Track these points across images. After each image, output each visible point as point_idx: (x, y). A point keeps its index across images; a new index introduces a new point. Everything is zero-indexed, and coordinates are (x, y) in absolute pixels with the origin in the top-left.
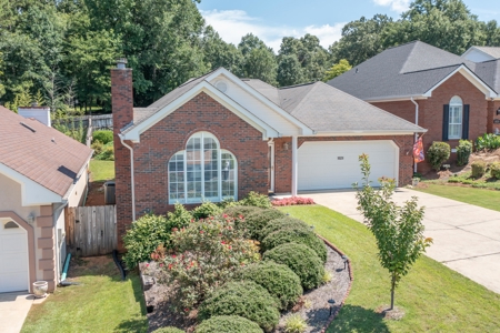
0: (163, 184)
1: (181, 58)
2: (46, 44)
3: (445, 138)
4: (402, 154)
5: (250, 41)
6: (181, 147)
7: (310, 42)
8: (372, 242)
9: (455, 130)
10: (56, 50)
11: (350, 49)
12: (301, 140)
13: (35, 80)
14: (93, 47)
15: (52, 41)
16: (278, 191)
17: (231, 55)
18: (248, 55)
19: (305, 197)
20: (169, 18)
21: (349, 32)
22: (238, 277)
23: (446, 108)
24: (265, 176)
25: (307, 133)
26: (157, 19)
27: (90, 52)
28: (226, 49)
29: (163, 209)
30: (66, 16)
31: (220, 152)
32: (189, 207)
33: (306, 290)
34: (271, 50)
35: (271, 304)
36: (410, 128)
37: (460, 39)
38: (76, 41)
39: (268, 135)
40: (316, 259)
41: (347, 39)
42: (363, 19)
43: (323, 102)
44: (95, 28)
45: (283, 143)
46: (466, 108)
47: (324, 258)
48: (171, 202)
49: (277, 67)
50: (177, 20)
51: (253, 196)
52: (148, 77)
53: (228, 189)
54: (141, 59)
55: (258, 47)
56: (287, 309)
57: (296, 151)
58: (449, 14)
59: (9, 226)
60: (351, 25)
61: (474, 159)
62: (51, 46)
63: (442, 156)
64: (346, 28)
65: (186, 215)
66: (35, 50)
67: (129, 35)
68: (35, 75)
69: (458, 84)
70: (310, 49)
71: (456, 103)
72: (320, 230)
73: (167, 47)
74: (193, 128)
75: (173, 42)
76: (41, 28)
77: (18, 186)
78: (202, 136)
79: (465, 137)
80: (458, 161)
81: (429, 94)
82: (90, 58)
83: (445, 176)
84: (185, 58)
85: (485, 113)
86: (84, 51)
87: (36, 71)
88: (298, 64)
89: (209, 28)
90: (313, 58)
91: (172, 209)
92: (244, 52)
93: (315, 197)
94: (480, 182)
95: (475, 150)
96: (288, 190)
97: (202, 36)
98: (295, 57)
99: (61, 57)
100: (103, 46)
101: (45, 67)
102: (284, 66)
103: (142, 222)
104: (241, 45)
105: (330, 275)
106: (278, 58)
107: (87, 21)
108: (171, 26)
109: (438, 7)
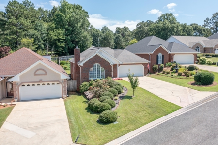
0: (88, 75)
1: (83, 37)
2: (42, 34)
3: (157, 64)
4: (145, 68)
5: (105, 29)
6: (92, 67)
7: (126, 29)
8: (130, 85)
9: (160, 62)
10: (44, 35)
11: (139, 32)
12: (119, 65)
13: (39, 45)
14: (56, 34)
15: (43, 32)
16: (114, 77)
17: (98, 34)
18: (105, 34)
19: (120, 78)
20: (80, 24)
21: (138, 26)
22: (106, 91)
23: (158, 56)
24: (111, 73)
25: (121, 63)
26: (76, 25)
27: (56, 35)
28: (97, 31)
29: (88, 81)
30: (46, 23)
31: (101, 68)
32: (94, 80)
33: (119, 94)
34: (112, 32)
35: (112, 95)
36: (146, 61)
37: (173, 30)
38: (51, 32)
39: (112, 64)
40: (121, 88)
41: (138, 28)
42: (143, 22)
43: (126, 55)
44: (57, 28)
45: (115, 66)
46: (163, 56)
47: (123, 89)
48: (90, 79)
49: (114, 37)
50: (82, 25)
51: (108, 78)
52: (73, 43)
53: (102, 76)
54: (71, 37)
55: (108, 30)
56: (115, 96)
57: (118, 68)
58: (170, 22)
59: (58, 83)
60: (139, 24)
61: (164, 69)
62: (43, 34)
63: (156, 68)
64: (138, 25)
65: (93, 82)
66: (39, 36)
67: (67, 30)
68: (38, 43)
69: (161, 50)
70: (126, 31)
71: (160, 54)
72: (122, 84)
73: (79, 33)
74: (95, 62)
75: (81, 32)
76: (40, 28)
77: (60, 75)
78: (97, 64)
79: (163, 63)
80: (160, 69)
81: (153, 52)
82: (56, 38)
83: (157, 73)
84: (85, 37)
85: (168, 57)
86: (53, 35)
87: (38, 42)
88: (121, 37)
89: (92, 26)
90: (127, 34)
91: (90, 80)
92: (103, 32)
93: (122, 78)
94: (164, 75)
95: (165, 67)
96: (116, 77)
97: (89, 28)
98: (120, 35)
99: (46, 37)
100: (59, 34)
101: (42, 41)
102: (117, 38)
103: (84, 83)
104: (102, 30)
105: (123, 91)
106: (115, 34)
107: (54, 25)
108: (80, 27)
109: (167, 19)
